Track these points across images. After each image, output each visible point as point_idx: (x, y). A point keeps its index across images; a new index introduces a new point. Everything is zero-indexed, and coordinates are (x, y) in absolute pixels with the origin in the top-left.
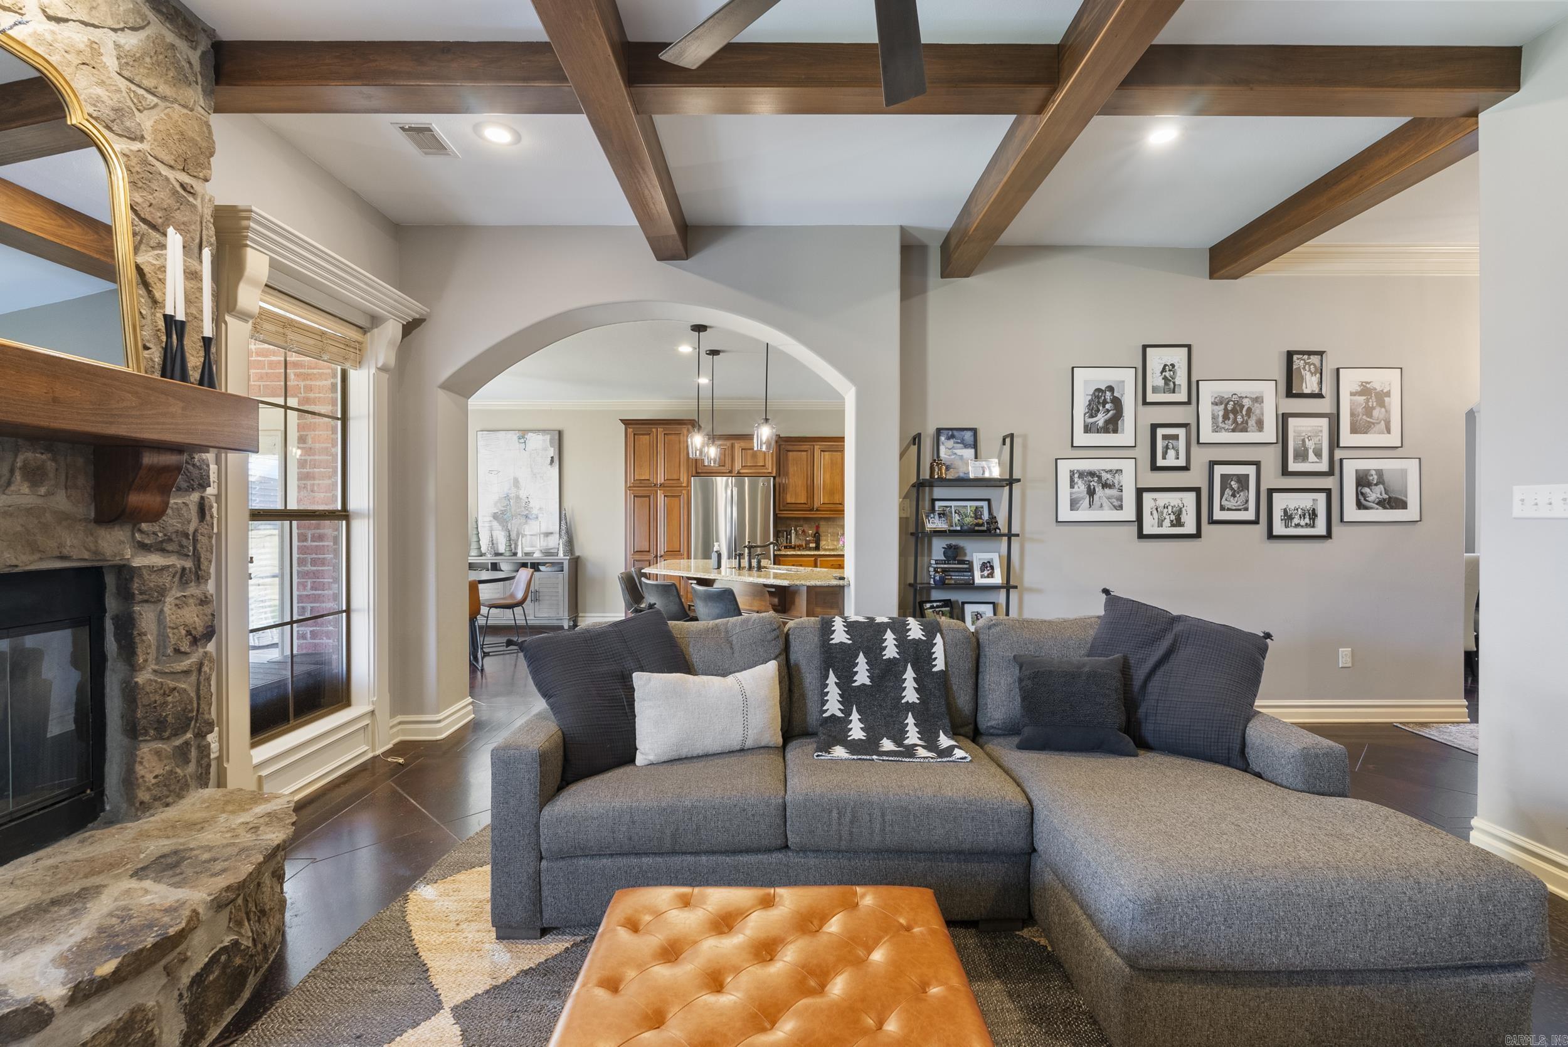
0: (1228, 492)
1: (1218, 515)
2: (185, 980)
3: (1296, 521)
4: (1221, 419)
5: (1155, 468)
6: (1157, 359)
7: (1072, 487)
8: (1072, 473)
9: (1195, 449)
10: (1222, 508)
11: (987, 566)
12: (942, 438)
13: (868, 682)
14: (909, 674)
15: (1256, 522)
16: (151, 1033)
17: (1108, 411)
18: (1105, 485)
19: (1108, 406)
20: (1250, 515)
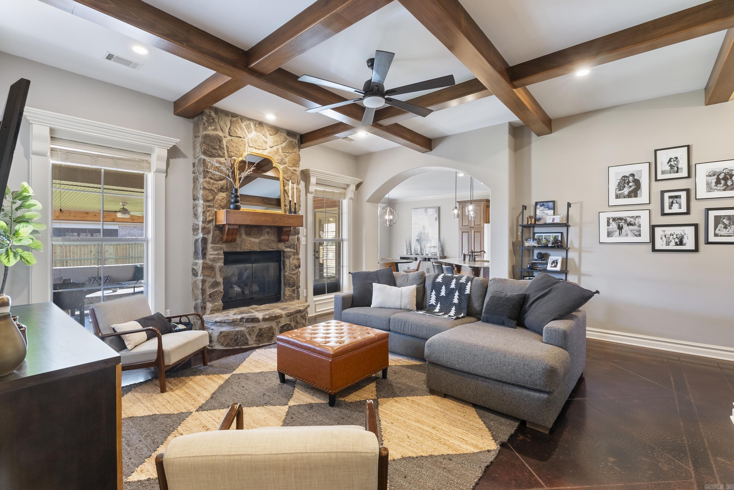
0: (721, 226)
1: (712, 239)
2: (280, 326)
4: (713, 184)
5: (663, 214)
6: (663, 157)
7: (608, 225)
8: (608, 219)
9: (693, 203)
10: (716, 235)
11: (555, 263)
12: (538, 206)
13: (444, 295)
14: (457, 294)
16: (274, 332)
17: (631, 186)
18: (630, 224)
19: (630, 184)
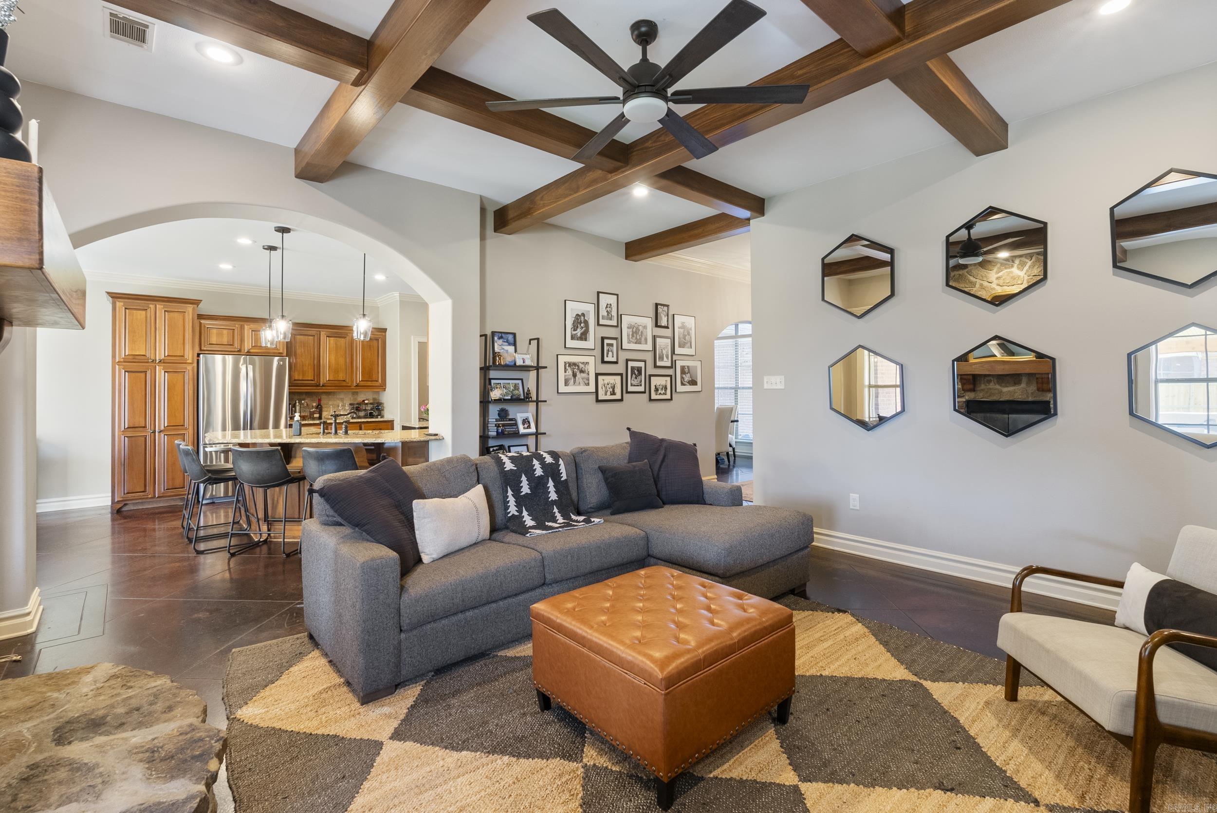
0: (634, 376)
3: (660, 391)
4: (631, 337)
5: (603, 362)
7: (565, 372)
8: (565, 363)
9: (620, 352)
10: (632, 385)
11: (526, 421)
12: (496, 338)
13: (529, 491)
14: (551, 484)
15: (644, 392)
17: (582, 328)
18: (582, 371)
19: (582, 325)
20: (642, 389)
